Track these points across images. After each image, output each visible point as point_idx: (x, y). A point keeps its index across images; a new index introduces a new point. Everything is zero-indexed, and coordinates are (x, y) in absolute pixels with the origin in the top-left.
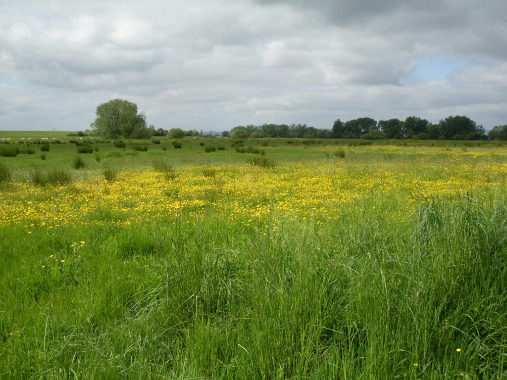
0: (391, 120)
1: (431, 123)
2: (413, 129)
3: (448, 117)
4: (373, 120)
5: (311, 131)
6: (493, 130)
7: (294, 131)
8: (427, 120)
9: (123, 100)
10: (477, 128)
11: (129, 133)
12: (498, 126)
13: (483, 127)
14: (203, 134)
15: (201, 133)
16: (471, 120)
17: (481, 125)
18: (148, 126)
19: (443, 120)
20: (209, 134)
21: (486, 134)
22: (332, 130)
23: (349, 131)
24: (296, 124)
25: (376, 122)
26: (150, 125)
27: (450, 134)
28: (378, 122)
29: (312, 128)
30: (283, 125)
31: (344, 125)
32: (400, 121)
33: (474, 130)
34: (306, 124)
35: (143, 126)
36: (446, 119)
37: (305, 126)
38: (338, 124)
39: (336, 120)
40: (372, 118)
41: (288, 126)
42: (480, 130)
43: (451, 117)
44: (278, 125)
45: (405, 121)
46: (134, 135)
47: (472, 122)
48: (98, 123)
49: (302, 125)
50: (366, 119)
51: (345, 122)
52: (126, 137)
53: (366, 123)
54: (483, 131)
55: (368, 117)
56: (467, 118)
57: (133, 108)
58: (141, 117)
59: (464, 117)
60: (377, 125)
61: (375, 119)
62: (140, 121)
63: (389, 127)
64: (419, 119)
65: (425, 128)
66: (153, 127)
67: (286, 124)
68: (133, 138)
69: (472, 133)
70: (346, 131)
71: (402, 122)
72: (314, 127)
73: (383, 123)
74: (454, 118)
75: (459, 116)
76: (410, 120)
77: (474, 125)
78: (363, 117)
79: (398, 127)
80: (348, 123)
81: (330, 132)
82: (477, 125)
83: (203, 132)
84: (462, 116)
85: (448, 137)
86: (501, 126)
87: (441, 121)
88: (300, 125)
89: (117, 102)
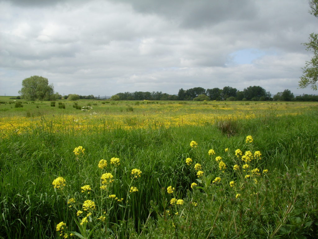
0: (214, 89)
1: (239, 91)
2: (227, 95)
3: (249, 87)
4: (203, 89)
5: (165, 96)
6: (277, 95)
7: (154, 96)
8: (236, 88)
9: (39, 76)
10: (266, 93)
11: (42, 97)
12: (280, 92)
13: (270, 92)
14: (100, 98)
15: (99, 97)
16: (263, 88)
17: (269, 92)
18: (55, 93)
19: (246, 89)
20: (104, 98)
21: (272, 97)
22: (178, 95)
23: (188, 95)
24: (156, 92)
25: (205, 90)
26: (56, 92)
27: (250, 97)
28: (206, 90)
29: (165, 94)
30: (147, 92)
31: (185, 92)
32: (220, 89)
33: (265, 95)
34: (162, 92)
35: (52, 92)
36: (248, 88)
37: (161, 92)
38: (181, 91)
39: (180, 89)
40: (202, 87)
41: (151, 92)
42: (269, 95)
43: (251, 87)
44: (144, 92)
45: (223, 89)
46: (45, 98)
47: (263, 90)
48: (23, 90)
49: (159, 92)
50: (199, 88)
51: (186, 90)
52: (40, 99)
53: (199, 90)
54: (270, 95)
55: (200, 87)
56: (261, 87)
57: (45, 81)
58: (51, 87)
59: (259, 87)
60: (206, 92)
61: (204, 88)
62: (50, 90)
63: (213, 93)
64: (231, 88)
65: (235, 94)
66: (58, 93)
67: (149, 92)
68: (45, 100)
69: (263, 97)
70: (187, 96)
71: (221, 90)
72: (167, 93)
73: (209, 91)
74: (253, 87)
75: (256, 86)
76: (226, 89)
77: (265, 92)
78: (197, 87)
79: (219, 93)
80: (188, 91)
81: (176, 97)
82: (267, 91)
83: (100, 96)
84: (257, 86)
85: (249, 99)
86: (281, 92)
87: (245, 89)
88: (158, 92)
89: (35, 78)
